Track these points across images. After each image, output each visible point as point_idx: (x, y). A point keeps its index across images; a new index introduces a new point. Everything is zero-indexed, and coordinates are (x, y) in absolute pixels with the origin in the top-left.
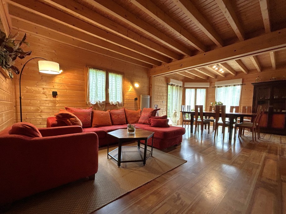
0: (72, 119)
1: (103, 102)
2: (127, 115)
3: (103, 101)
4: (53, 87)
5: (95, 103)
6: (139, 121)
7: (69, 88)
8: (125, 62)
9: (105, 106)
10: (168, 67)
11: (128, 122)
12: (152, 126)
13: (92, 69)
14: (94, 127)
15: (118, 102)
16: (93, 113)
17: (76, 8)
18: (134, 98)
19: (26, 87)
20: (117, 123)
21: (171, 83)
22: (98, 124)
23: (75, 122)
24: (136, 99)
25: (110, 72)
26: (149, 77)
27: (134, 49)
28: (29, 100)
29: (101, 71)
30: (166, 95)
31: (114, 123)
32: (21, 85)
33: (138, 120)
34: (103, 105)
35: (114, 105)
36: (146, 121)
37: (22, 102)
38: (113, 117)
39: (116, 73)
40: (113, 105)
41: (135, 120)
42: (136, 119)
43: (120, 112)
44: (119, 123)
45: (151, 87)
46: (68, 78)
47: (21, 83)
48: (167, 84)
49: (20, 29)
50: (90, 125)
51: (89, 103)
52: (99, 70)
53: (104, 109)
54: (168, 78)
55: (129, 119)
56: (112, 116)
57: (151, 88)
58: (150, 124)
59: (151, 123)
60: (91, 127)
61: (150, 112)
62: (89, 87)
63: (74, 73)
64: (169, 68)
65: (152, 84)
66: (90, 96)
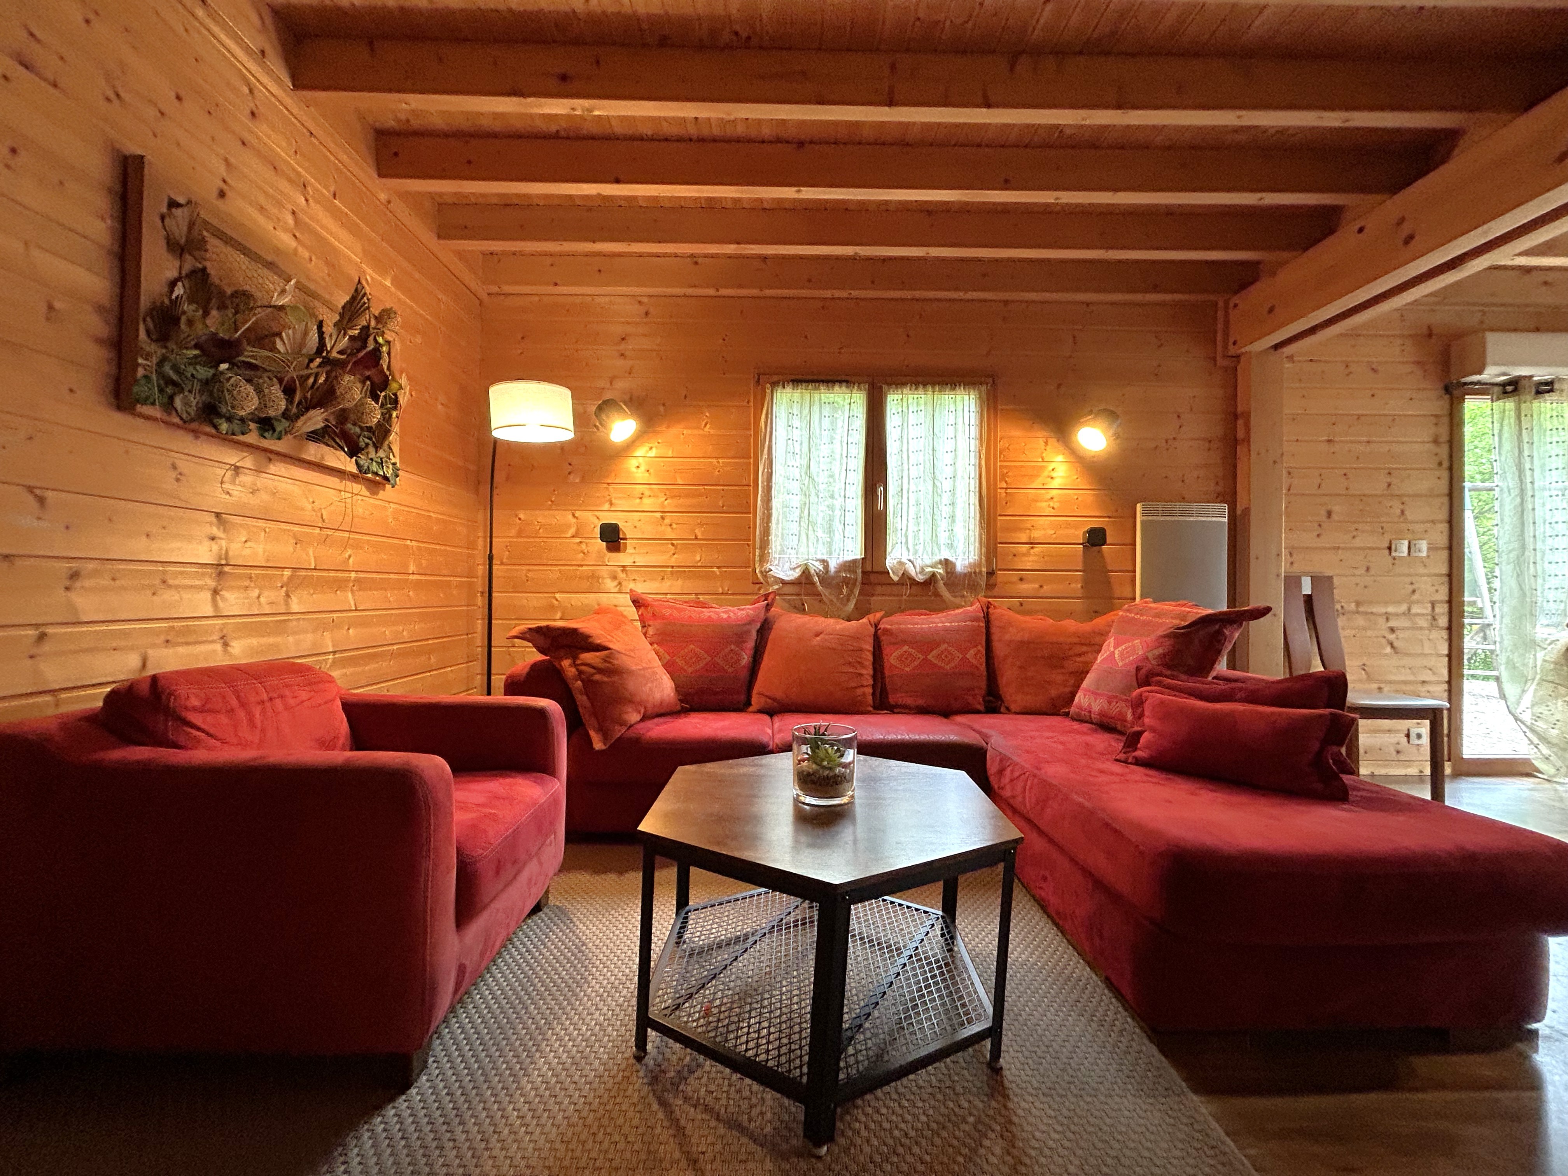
0: (588, 657)
1: (849, 566)
2: (1000, 649)
3: (850, 557)
4: (611, 504)
5: (796, 574)
6: (1080, 698)
7: (675, 501)
8: (1006, 302)
9: (857, 592)
10: (1402, 220)
11: (999, 697)
12: (1138, 762)
13: (789, 389)
14: (760, 711)
15: (946, 563)
16: (770, 629)
17: (564, 78)
18: (1079, 535)
19: (516, 516)
20: (909, 701)
21: (1491, 374)
22: (779, 695)
23: (598, 677)
24: (1096, 538)
25: (889, 384)
26: (1220, 362)
27: (1007, 185)
28: (524, 568)
29: (837, 387)
30: (1443, 486)
31: (892, 700)
32: (495, 506)
33: (1073, 695)
34: (846, 581)
35: (913, 582)
36: (1116, 708)
37: (494, 572)
38: (893, 657)
39: (933, 384)
40: (907, 579)
41: (1054, 692)
42: (1058, 681)
43: (946, 630)
44: (921, 702)
45: (1240, 434)
46: (670, 454)
47: (495, 498)
48: (1447, 389)
49: (507, 289)
50: (743, 697)
51: (765, 574)
52: (823, 388)
53: (851, 605)
54: (1459, 335)
55: (1008, 676)
56: (886, 650)
57: (1247, 440)
58: (1133, 741)
59: (1139, 734)
60: (742, 707)
61: (1161, 632)
62: (768, 489)
63: (698, 428)
64: (1406, 229)
65: (1247, 416)
66: (772, 538)
